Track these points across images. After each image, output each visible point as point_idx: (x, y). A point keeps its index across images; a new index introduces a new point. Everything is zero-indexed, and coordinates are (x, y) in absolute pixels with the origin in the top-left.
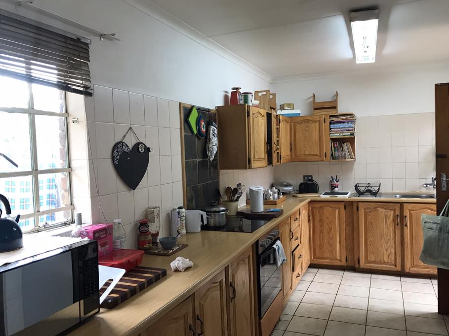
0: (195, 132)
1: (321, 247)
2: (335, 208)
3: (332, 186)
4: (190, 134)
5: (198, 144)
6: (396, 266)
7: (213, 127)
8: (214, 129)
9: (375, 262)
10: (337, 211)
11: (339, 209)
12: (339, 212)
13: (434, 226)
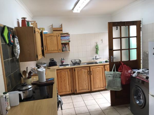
0: (8, 42)
1: (61, 88)
2: (66, 71)
3: (62, 62)
4: (5, 43)
5: (9, 50)
6: (89, 90)
7: (16, 39)
8: (16, 40)
9: (82, 90)
10: (67, 72)
11: (68, 71)
12: (68, 73)
13: (111, 76)
